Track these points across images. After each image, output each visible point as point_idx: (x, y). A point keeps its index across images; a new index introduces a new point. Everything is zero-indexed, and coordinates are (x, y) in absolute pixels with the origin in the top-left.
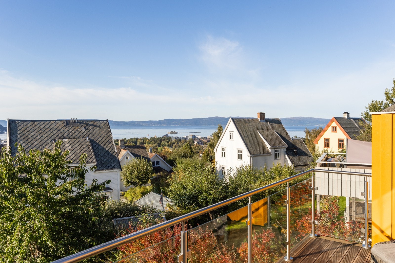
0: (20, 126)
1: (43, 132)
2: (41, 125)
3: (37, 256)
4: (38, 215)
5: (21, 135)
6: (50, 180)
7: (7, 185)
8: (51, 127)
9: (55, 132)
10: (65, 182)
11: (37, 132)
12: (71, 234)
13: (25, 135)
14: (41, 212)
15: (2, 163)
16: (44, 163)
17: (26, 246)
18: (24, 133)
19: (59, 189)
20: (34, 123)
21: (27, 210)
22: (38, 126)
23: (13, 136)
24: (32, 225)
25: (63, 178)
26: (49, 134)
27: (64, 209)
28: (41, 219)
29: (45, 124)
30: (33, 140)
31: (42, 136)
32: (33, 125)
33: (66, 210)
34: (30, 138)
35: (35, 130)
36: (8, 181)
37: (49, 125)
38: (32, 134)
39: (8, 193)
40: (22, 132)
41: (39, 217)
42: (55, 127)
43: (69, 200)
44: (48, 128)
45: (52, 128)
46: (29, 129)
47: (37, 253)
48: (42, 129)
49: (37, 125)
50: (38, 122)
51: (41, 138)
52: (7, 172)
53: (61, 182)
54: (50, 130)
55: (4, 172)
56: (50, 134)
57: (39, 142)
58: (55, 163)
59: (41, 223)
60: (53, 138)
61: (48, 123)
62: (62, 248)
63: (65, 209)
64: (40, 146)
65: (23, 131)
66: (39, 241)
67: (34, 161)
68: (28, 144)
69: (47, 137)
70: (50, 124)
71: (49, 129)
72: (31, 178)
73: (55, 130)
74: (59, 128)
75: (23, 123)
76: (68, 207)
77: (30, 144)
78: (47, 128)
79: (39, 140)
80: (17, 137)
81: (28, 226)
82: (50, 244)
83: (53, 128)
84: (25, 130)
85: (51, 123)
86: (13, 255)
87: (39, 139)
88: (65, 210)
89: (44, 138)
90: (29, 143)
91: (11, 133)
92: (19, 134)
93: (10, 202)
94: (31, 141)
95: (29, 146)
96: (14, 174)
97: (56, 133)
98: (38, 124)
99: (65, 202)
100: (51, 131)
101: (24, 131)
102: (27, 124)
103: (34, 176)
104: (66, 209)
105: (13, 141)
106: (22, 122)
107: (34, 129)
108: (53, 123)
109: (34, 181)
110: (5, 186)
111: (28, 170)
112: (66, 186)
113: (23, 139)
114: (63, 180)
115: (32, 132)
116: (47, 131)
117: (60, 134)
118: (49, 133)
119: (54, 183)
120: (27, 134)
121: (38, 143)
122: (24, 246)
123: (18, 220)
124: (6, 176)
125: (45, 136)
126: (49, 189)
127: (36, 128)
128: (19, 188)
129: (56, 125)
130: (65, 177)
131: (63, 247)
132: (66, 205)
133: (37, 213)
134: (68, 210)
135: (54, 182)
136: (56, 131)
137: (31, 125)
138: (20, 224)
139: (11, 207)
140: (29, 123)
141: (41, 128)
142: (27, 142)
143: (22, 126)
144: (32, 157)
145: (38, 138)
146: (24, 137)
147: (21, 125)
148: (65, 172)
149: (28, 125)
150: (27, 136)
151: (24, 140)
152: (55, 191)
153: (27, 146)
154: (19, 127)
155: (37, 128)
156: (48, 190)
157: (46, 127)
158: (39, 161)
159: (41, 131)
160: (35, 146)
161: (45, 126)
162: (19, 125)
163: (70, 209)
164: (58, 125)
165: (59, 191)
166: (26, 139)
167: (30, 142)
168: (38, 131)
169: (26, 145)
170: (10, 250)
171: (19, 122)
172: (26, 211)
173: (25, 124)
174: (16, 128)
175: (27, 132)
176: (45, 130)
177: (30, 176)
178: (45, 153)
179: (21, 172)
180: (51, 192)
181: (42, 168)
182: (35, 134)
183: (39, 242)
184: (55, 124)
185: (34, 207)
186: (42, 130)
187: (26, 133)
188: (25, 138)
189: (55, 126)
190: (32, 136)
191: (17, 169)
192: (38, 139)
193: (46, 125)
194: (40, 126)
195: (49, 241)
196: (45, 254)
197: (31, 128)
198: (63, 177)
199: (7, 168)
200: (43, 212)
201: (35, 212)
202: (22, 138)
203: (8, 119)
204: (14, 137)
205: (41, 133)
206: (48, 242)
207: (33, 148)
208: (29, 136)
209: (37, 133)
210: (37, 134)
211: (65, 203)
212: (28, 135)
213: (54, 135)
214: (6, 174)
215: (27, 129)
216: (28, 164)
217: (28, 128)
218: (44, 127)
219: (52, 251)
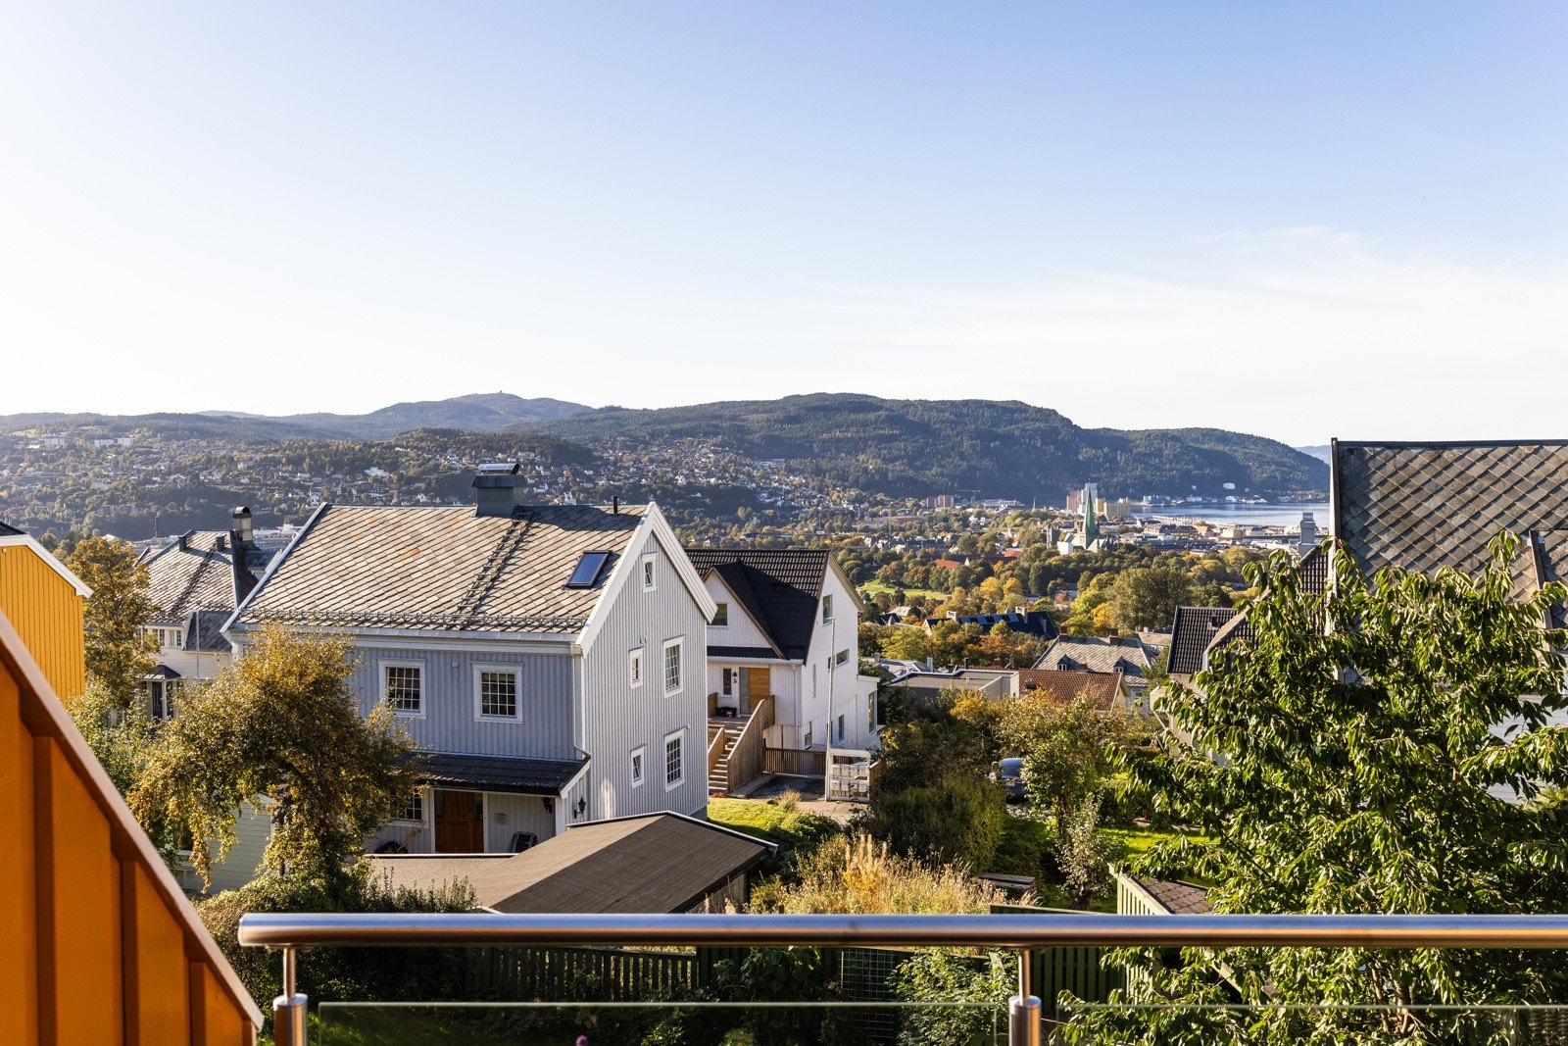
0: (1379, 468)
1: (1477, 496)
2: (1474, 464)
3: (1402, 1031)
4: (1396, 850)
5: (1384, 506)
6: (1457, 708)
7: (1286, 706)
8: (1519, 473)
9: (1534, 497)
10: (1533, 727)
11: (1454, 496)
12: (1557, 979)
13: (1398, 510)
14: (1421, 845)
15: (1265, 615)
16: (1437, 632)
17: (1348, 972)
18: (1395, 497)
19: (1500, 756)
20: (1440, 456)
21: (1355, 822)
22: (1458, 467)
23: (1352, 510)
24: (1375, 889)
25: (1530, 711)
26: (1509, 508)
27: (1524, 851)
28: (1409, 873)
29: (1492, 458)
30: (1433, 530)
31: (1476, 516)
32: (1438, 466)
33: (1533, 859)
34: (1421, 521)
35: (1442, 489)
36: (1290, 693)
37: (1509, 462)
38: (1432, 504)
39: (1283, 740)
40: (1387, 496)
41: (1400, 862)
42: (1540, 473)
43: (1552, 815)
44: (1504, 476)
45: (1522, 480)
46: (1416, 482)
47: (1403, 1016)
48: (1476, 480)
49: (1451, 465)
50: (1456, 452)
51: (1468, 522)
52: (1287, 654)
53: (1516, 726)
54: (1512, 488)
55: (1277, 654)
56: (1513, 504)
57: (1463, 542)
58: (1487, 636)
59: (1406, 888)
60: (1524, 523)
61: (1506, 456)
62: (1508, 1029)
63: (1526, 855)
64: (1463, 560)
65: (1392, 492)
66: (1406, 965)
67: (1395, 621)
68: (1410, 547)
69: (1497, 517)
70: (1513, 460)
71: (1507, 483)
72: (1381, 693)
73: (1535, 488)
74: (1556, 477)
75: (1395, 456)
76: (1544, 848)
77: (1420, 548)
78: (1499, 480)
79: (1462, 534)
80: (1366, 514)
81: (1358, 890)
82: (1445, 989)
83: (1527, 476)
84: (1403, 485)
85: (1520, 455)
86: (1301, 992)
87: (1463, 526)
88: (1527, 857)
89: (1485, 526)
90: (1416, 542)
91: (1345, 499)
92: (1375, 505)
93: (1290, 774)
94: (1427, 534)
95: (1418, 559)
96: (1313, 664)
97: (1542, 500)
98: (1457, 460)
99: (1535, 821)
100: (1520, 490)
101: (1397, 489)
102: (1411, 461)
103: (1398, 682)
104: (1531, 852)
105: (1353, 535)
106: (1389, 453)
107: (1440, 481)
108: (1528, 456)
109: (1398, 705)
110: (1278, 711)
111: (1374, 657)
112: (1531, 747)
113: (1393, 525)
114: (1529, 720)
115: (1431, 496)
116: (1498, 489)
117: (1561, 504)
118: (1507, 500)
119: (1482, 727)
120: (1407, 505)
121: (1458, 546)
122: (1342, 968)
123: (1318, 853)
124: (1281, 670)
125: (1489, 514)
126: (1454, 747)
127: (1448, 480)
128: (1337, 727)
129: (1542, 463)
130: (1536, 705)
131: (1511, 1023)
132: (1536, 835)
133: (1393, 844)
134: (1539, 859)
135: (1482, 723)
136: (1542, 492)
137: (1429, 464)
138: (1328, 874)
139: (1295, 795)
140: (1416, 456)
141: (1470, 477)
142: (1408, 540)
143: (1390, 468)
144: (1385, 600)
145: (1456, 522)
146: (1395, 515)
147: (1385, 464)
148: (1529, 683)
149: (1416, 465)
150: (1409, 514)
151: (1395, 532)
152: (1481, 761)
153: (1409, 557)
154: (1374, 472)
155: (1453, 480)
156: (1451, 755)
157: (1497, 472)
158: (1416, 621)
159: (1469, 492)
160: (1441, 559)
161: (1492, 467)
162: (1378, 465)
163: (1550, 858)
164: (1551, 465)
165: (1498, 765)
166: (1406, 524)
167: (1421, 539)
168: (1459, 493)
169: (1405, 551)
170: (1284, 966)
171: (1379, 453)
172: (1349, 824)
173: (1401, 458)
174: (1364, 476)
175: (1408, 497)
176: (1488, 488)
177: (1380, 683)
178: (1438, 588)
179: (1340, 659)
180: (1466, 766)
181: (1424, 651)
182: (1443, 505)
183: (1404, 972)
184: (1534, 460)
185: (1383, 816)
186: (1476, 485)
187: (1403, 500)
188: (1398, 521)
189: (1537, 468)
190: (1432, 513)
191: (1323, 646)
192: (1457, 529)
193: (1496, 464)
194: (1467, 469)
195: (1440, 978)
196: (1436, 1034)
197: (1425, 476)
198: (1527, 704)
199: (1285, 635)
200: (1426, 844)
201: (1385, 836)
202: (1386, 522)
203: (1333, 439)
204: (1354, 514)
205: (1471, 501)
206: (1434, 977)
207: (1434, 565)
208: (1418, 514)
209: (1451, 498)
210: (1452, 506)
211: (1533, 826)
212: (1414, 509)
213: (1532, 508)
214: (1282, 661)
215: (1408, 480)
216: (1371, 628)
217: (1413, 476)
218: (1486, 472)
219: (1457, 1025)
